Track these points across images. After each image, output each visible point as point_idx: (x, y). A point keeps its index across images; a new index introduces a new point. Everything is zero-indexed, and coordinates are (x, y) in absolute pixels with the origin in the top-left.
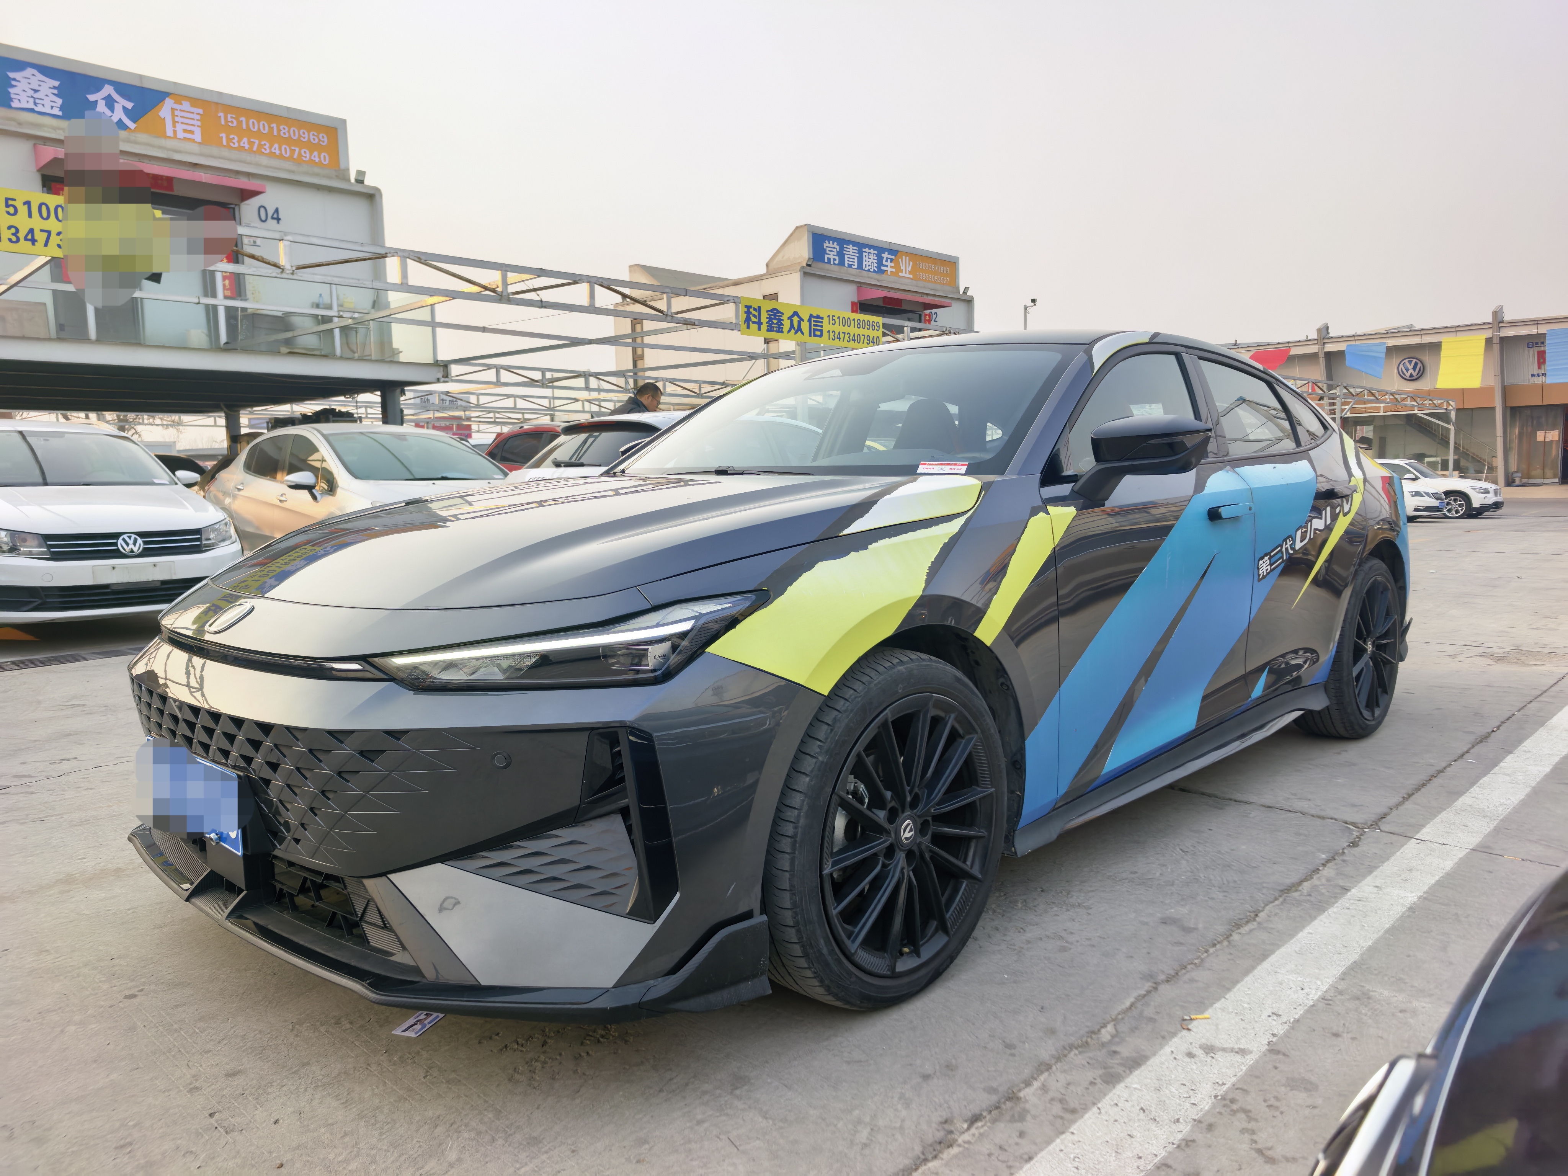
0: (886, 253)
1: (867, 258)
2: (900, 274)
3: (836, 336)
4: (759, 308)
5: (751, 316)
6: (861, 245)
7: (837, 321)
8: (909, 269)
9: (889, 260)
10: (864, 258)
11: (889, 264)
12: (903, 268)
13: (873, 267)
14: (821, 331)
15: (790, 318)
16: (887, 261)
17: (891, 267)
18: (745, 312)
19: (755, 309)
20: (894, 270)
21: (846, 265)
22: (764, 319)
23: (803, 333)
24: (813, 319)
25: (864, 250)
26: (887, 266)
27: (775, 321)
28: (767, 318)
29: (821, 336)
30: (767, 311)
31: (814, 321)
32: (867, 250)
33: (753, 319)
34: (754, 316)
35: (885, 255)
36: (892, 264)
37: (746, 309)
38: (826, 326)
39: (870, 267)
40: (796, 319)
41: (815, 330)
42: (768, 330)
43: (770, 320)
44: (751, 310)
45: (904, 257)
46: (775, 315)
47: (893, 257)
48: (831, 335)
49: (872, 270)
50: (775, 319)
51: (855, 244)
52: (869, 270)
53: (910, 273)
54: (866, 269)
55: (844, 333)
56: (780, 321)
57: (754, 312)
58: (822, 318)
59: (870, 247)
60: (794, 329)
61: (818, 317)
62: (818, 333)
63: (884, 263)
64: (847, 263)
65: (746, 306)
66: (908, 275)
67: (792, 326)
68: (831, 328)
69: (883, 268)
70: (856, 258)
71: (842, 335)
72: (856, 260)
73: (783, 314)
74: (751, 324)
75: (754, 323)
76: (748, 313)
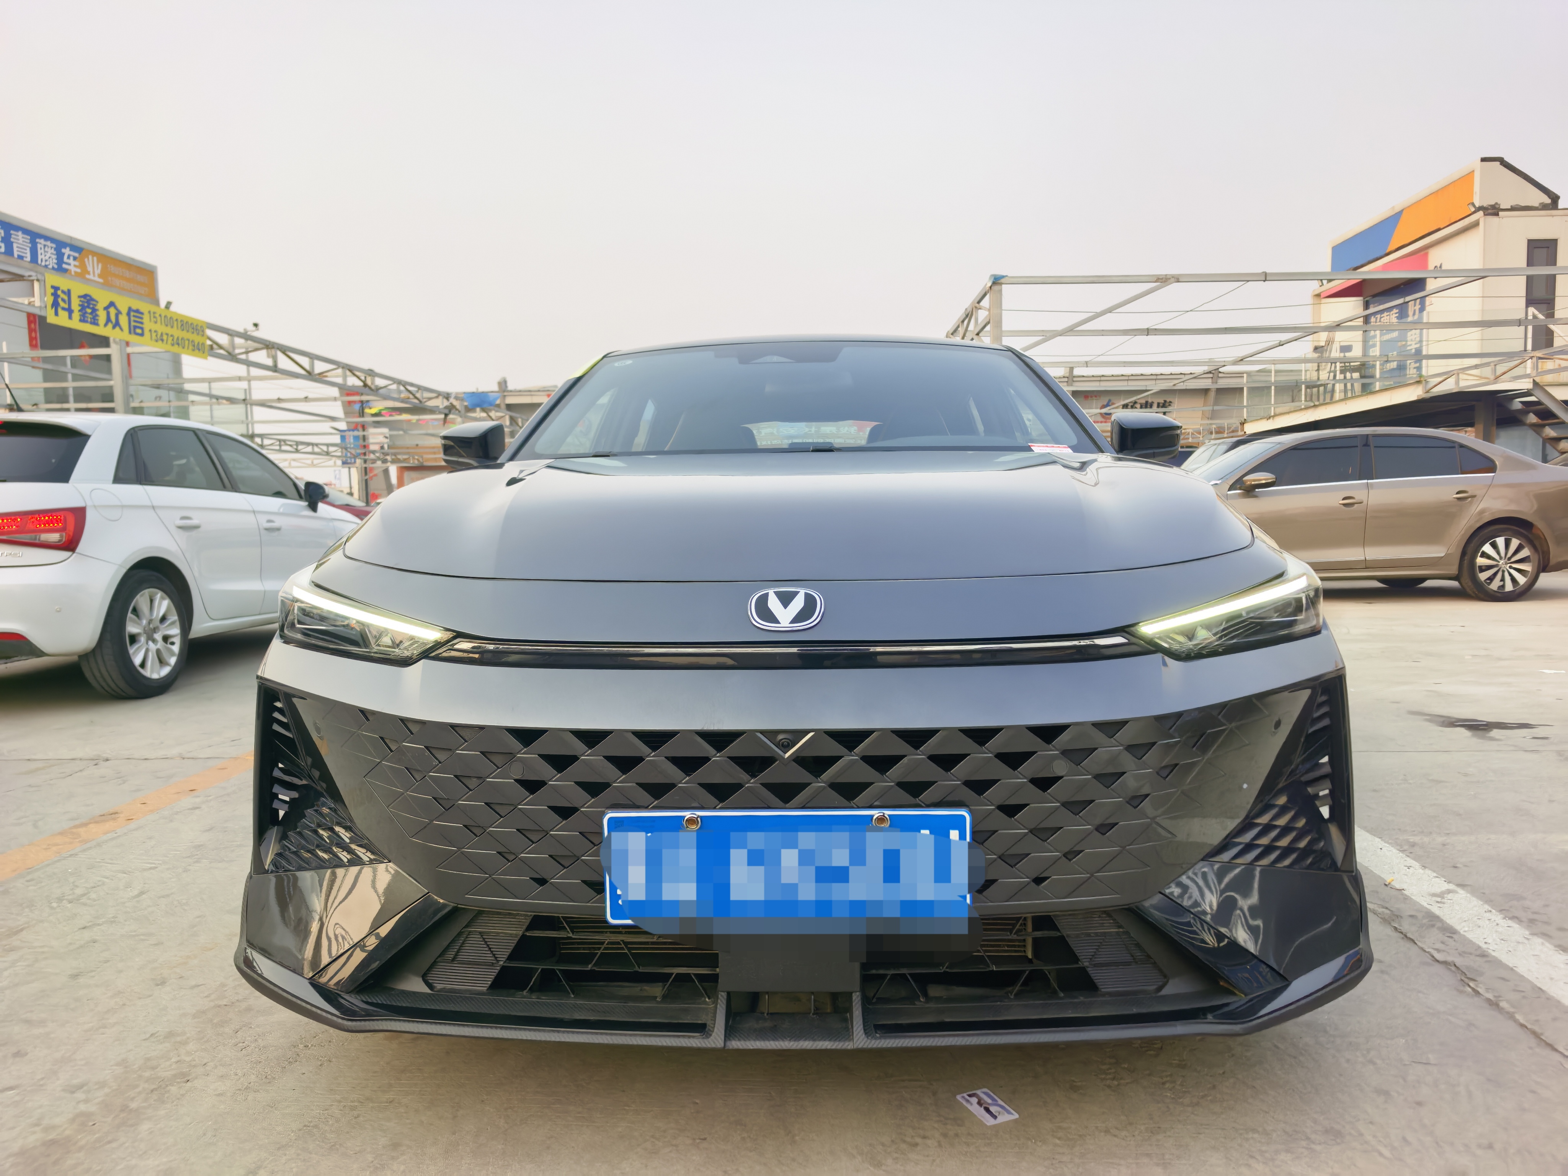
0: (68, 249)
1: (42, 251)
2: (88, 276)
3: (159, 336)
4: (69, 291)
5: (60, 300)
6: (34, 235)
7: (159, 319)
8: (98, 271)
9: (72, 258)
10: (39, 252)
11: (71, 261)
12: (90, 269)
13: (53, 262)
14: (142, 329)
15: (106, 308)
16: (69, 257)
17: (75, 266)
18: (52, 294)
19: (63, 292)
20: (79, 270)
21: (16, 256)
22: (75, 305)
23: (121, 329)
24: (132, 314)
25: (38, 240)
26: (69, 264)
27: (89, 311)
28: (80, 305)
29: (142, 335)
30: (79, 297)
31: (134, 316)
32: (42, 241)
33: (62, 304)
34: (63, 300)
35: (67, 251)
36: (77, 263)
37: (52, 291)
38: (148, 324)
39: (47, 263)
40: (112, 311)
41: (135, 327)
42: (81, 321)
43: (83, 309)
44: (59, 292)
45: (90, 257)
46: (88, 302)
47: (76, 255)
48: (154, 335)
49: (50, 267)
50: (88, 307)
51: (26, 231)
52: (46, 266)
53: (100, 276)
54: (43, 264)
55: (167, 334)
56: (94, 310)
57: (62, 296)
58: (142, 313)
59: (46, 238)
60: (112, 322)
61: (137, 311)
62: (139, 331)
63: (65, 259)
64: (16, 254)
65: (53, 287)
66: (97, 279)
67: (108, 320)
68: (154, 327)
69: (64, 266)
70: (28, 249)
71: (165, 337)
72: (28, 251)
73: (97, 302)
74: (60, 310)
75: (63, 309)
76: (55, 295)
